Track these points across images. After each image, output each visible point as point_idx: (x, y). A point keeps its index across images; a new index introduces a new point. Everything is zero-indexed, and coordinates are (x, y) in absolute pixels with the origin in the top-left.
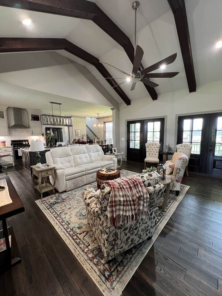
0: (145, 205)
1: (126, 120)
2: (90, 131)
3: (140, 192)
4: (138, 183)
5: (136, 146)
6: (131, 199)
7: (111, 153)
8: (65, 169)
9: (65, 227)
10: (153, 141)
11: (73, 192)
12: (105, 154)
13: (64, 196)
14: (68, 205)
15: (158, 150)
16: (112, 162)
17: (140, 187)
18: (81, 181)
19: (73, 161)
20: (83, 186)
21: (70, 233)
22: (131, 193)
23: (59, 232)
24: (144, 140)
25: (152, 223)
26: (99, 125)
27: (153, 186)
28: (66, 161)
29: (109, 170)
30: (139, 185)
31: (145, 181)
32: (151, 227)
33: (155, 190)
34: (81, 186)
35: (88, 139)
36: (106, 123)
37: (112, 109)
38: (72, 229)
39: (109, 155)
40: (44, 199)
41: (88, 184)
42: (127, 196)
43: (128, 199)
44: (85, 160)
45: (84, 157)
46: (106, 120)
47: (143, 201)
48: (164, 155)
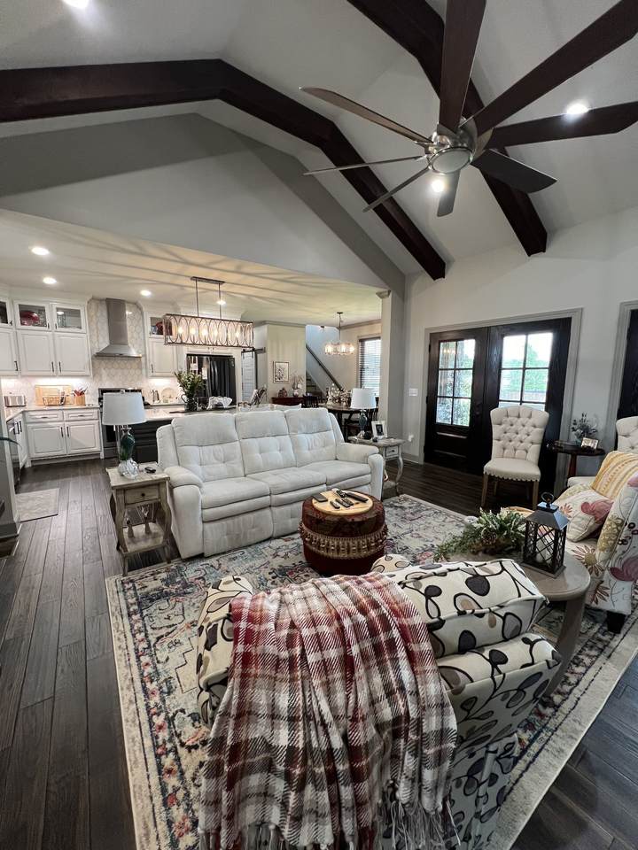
0: (428, 775)
1: (426, 329)
2: (320, 367)
3: (402, 688)
4: (396, 633)
5: (459, 416)
6: (337, 742)
7: (368, 436)
8: (203, 484)
9: (152, 704)
10: (521, 402)
11: (224, 560)
12: (347, 441)
13: (191, 572)
14: (193, 609)
15: (537, 434)
16: (364, 468)
17: (404, 663)
18: (253, 527)
19: (238, 459)
20: (260, 542)
21: (157, 737)
22: (347, 698)
23: (127, 721)
24: (485, 398)
25: (481, 800)
26: (343, 348)
27: (486, 654)
28: (217, 459)
29: (346, 497)
30: (402, 654)
31: (441, 623)
32: (477, 815)
33: (498, 677)
34: (252, 541)
35: (312, 389)
36: (366, 342)
37: (380, 295)
38: (171, 715)
39: (361, 443)
40: (132, 577)
41: (278, 537)
42: (318, 719)
43: (315, 744)
44: (277, 456)
45: (277, 449)
46: (365, 332)
47: (417, 751)
48: (561, 456)
